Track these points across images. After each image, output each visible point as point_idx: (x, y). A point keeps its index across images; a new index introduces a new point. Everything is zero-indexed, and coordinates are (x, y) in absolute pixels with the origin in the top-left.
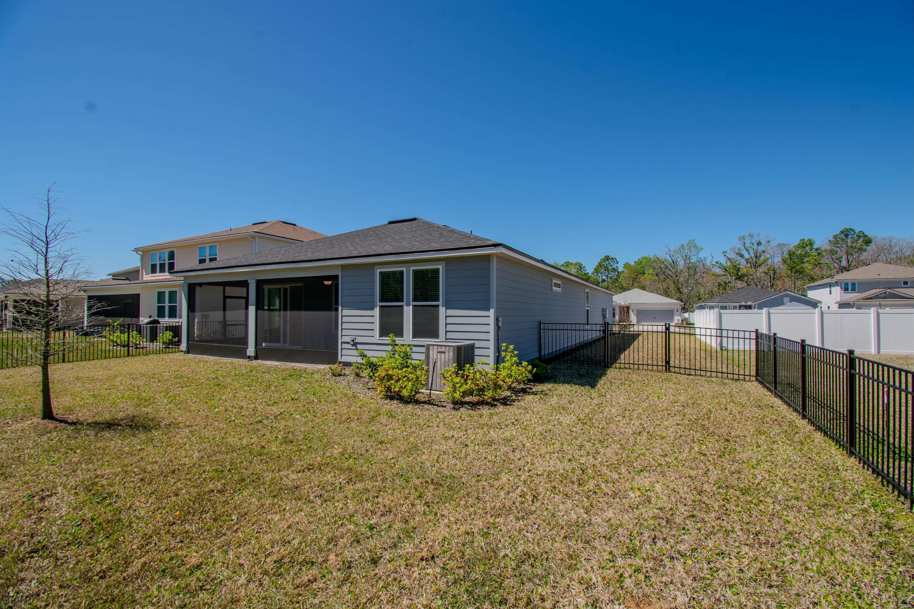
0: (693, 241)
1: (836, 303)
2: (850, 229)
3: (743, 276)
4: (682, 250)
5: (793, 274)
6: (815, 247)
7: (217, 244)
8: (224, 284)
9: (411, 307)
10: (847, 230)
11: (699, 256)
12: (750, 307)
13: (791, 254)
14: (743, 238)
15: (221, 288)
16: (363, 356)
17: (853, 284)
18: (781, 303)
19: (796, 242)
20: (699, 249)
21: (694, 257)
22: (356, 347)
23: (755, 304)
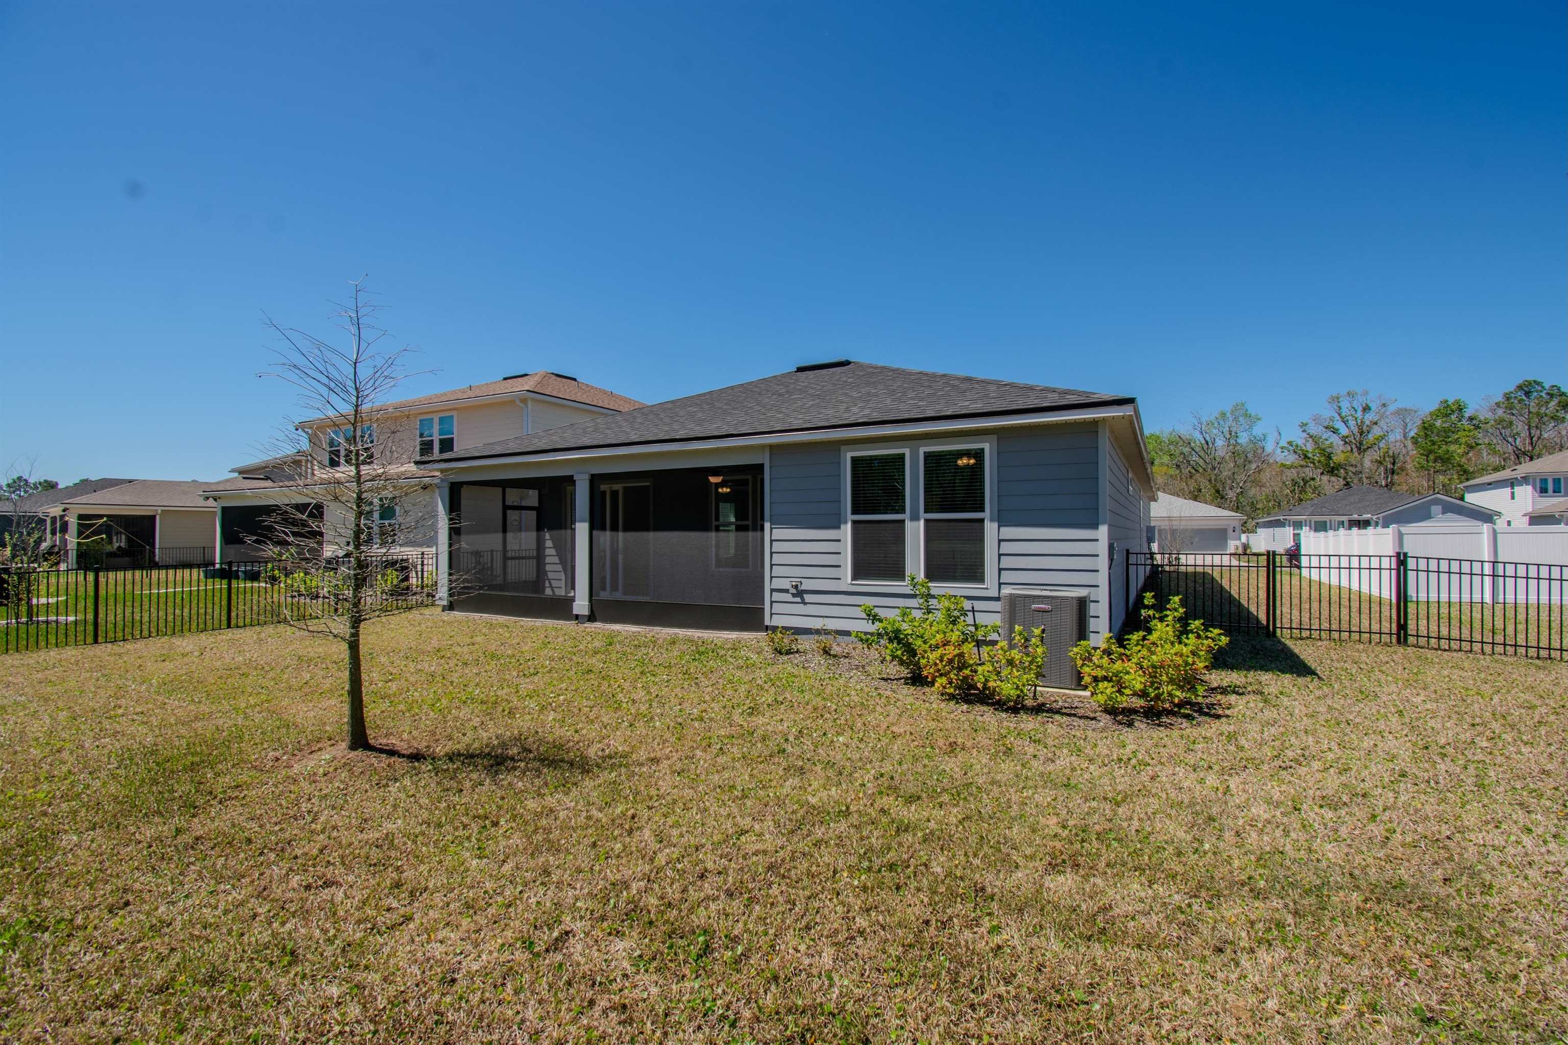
0: (1243, 405)
1: (1525, 515)
2: (1535, 382)
3: (1338, 466)
4: (1222, 422)
5: (1431, 464)
6: (1467, 415)
7: (454, 413)
8: (504, 484)
9: (922, 523)
10: (1530, 383)
11: (1254, 433)
12: (1365, 524)
13: (1427, 428)
14: (1336, 399)
15: (499, 490)
16: (875, 618)
17: (1557, 481)
18: (1427, 516)
19: (1434, 406)
20: (1252, 420)
21: (1244, 434)
22: (803, 599)
23: (1378, 518)
